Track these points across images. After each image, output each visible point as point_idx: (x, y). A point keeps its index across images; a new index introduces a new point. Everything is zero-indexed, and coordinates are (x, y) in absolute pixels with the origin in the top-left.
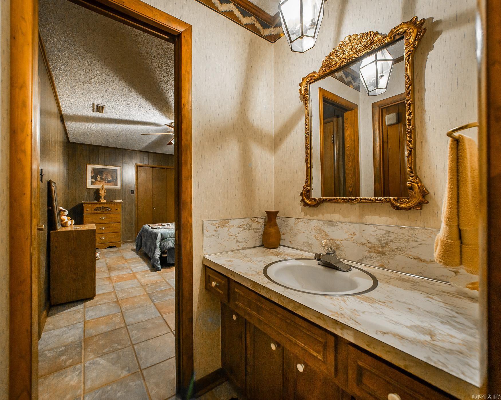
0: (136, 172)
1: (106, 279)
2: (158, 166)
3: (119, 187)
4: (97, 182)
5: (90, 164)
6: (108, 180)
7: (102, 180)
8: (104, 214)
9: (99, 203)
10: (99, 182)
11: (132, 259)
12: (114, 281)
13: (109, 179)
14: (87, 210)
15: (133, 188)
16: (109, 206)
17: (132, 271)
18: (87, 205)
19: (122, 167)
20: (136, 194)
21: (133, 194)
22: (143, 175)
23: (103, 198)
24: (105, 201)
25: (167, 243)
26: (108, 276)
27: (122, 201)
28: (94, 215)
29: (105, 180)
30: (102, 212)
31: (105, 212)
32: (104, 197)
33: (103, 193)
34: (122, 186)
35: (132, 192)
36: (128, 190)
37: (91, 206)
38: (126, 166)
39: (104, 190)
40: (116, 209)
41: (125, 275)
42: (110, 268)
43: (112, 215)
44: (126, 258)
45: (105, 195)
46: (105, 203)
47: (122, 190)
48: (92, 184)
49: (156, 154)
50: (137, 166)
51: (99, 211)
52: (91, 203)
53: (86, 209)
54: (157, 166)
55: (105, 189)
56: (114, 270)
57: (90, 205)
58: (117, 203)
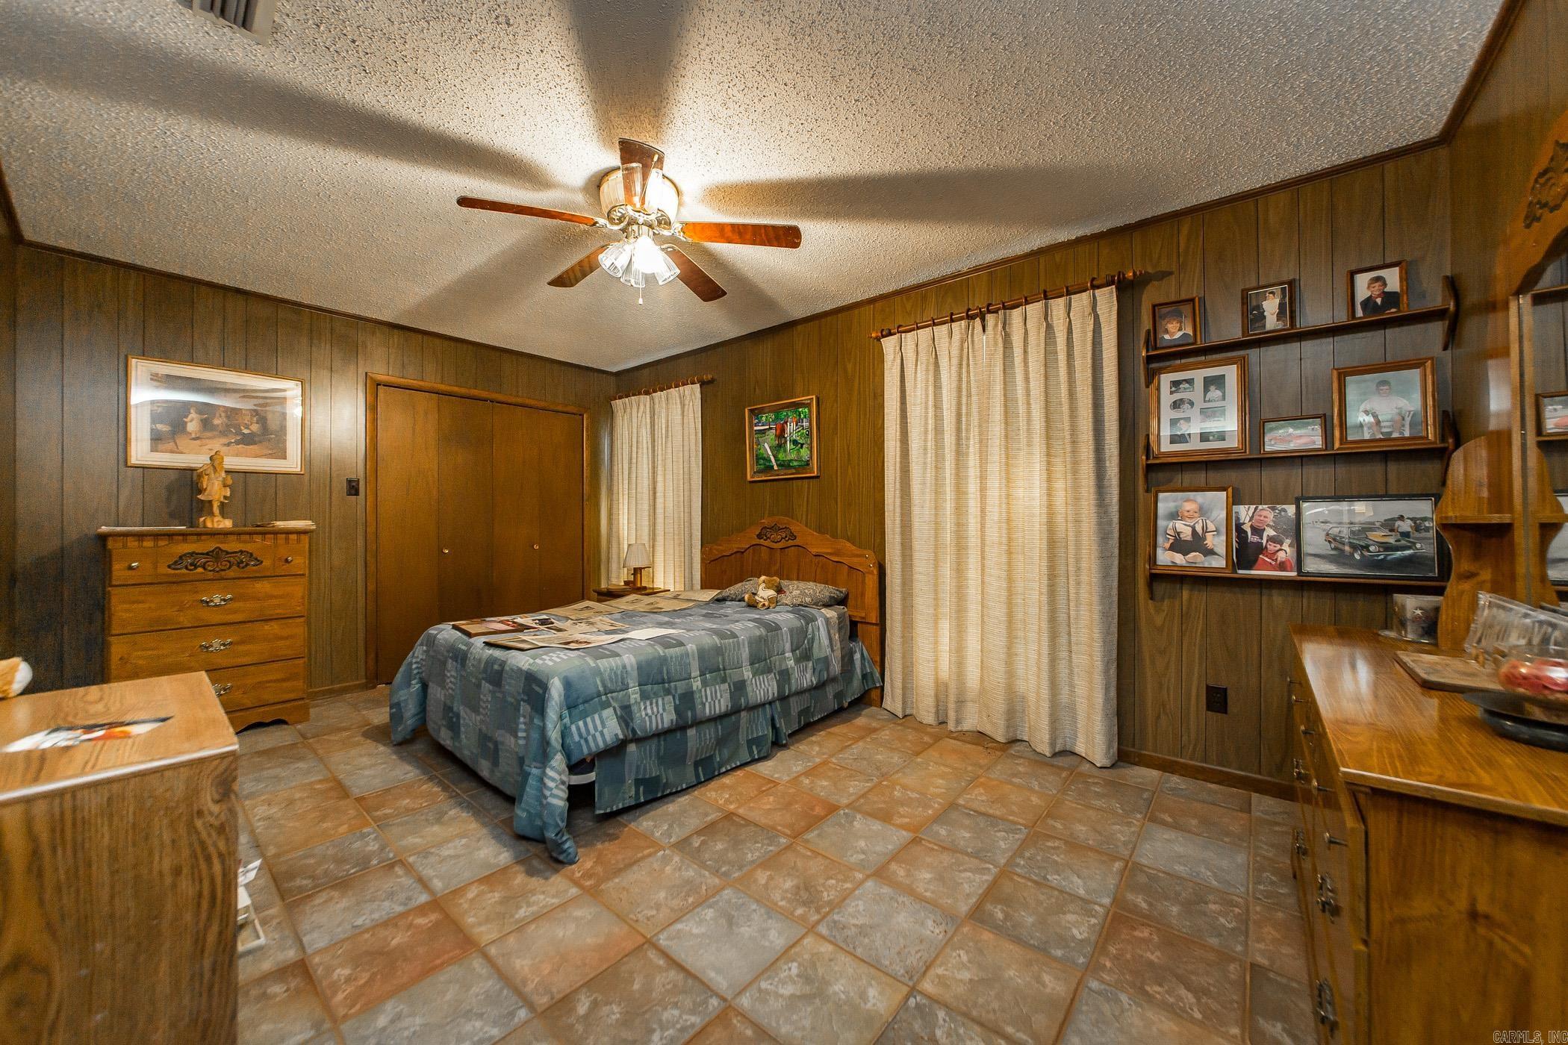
0: (372, 408)
1: (277, 989)
2: (463, 391)
3: (292, 463)
4: (183, 442)
5: (144, 354)
6: (239, 432)
7: (209, 434)
8: (223, 583)
9: (199, 534)
10: (194, 439)
11: (387, 793)
12: (340, 996)
13: (246, 431)
14: (130, 568)
15: (359, 472)
16: (248, 547)
17: (423, 883)
18: (132, 543)
19: (307, 386)
20: (370, 499)
21: (357, 493)
22: (397, 423)
23: (216, 510)
24: (227, 524)
25: (598, 722)
26: (291, 954)
27: (310, 522)
28: (174, 587)
29: (224, 433)
30: (210, 575)
31: (231, 573)
32: (222, 505)
33: (215, 490)
34: (307, 460)
35: (353, 488)
36: (335, 480)
37: (156, 546)
38: (326, 382)
39: (223, 474)
40: (287, 561)
41: (391, 922)
42: (291, 875)
43: (263, 587)
44: (356, 792)
45: (225, 497)
46: (225, 534)
47: (306, 478)
48: (154, 449)
49: (453, 344)
50: (374, 387)
51: (200, 570)
52: (156, 536)
53: (127, 565)
54: (456, 389)
55: (228, 472)
56: (318, 889)
57: (148, 543)
58: (288, 532)
